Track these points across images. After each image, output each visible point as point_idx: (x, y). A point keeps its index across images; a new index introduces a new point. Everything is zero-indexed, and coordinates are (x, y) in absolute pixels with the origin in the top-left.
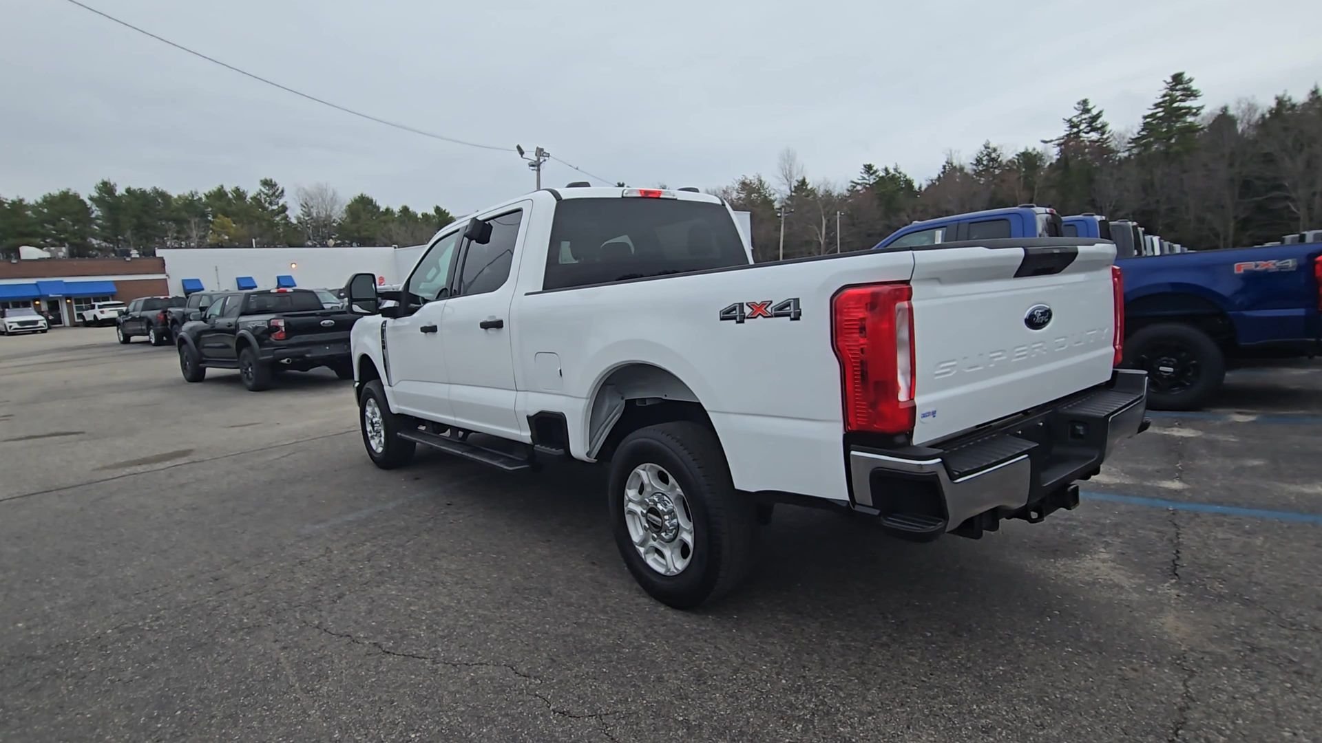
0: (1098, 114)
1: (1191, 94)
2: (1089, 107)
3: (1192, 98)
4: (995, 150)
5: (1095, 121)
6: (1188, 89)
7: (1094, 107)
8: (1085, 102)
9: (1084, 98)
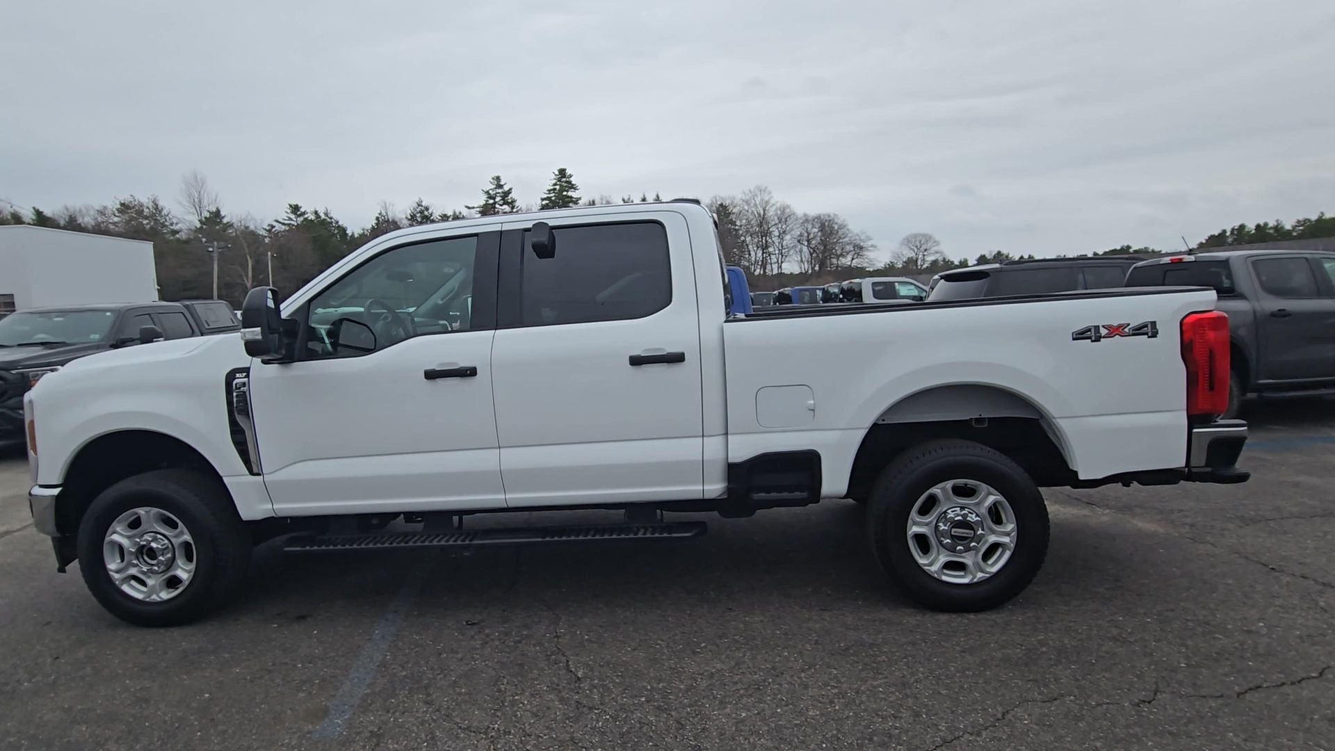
0: (509, 191)
1: (572, 187)
2: (502, 183)
3: (573, 190)
4: (427, 209)
5: (508, 196)
6: (569, 182)
7: (505, 184)
8: (498, 179)
9: (497, 175)
